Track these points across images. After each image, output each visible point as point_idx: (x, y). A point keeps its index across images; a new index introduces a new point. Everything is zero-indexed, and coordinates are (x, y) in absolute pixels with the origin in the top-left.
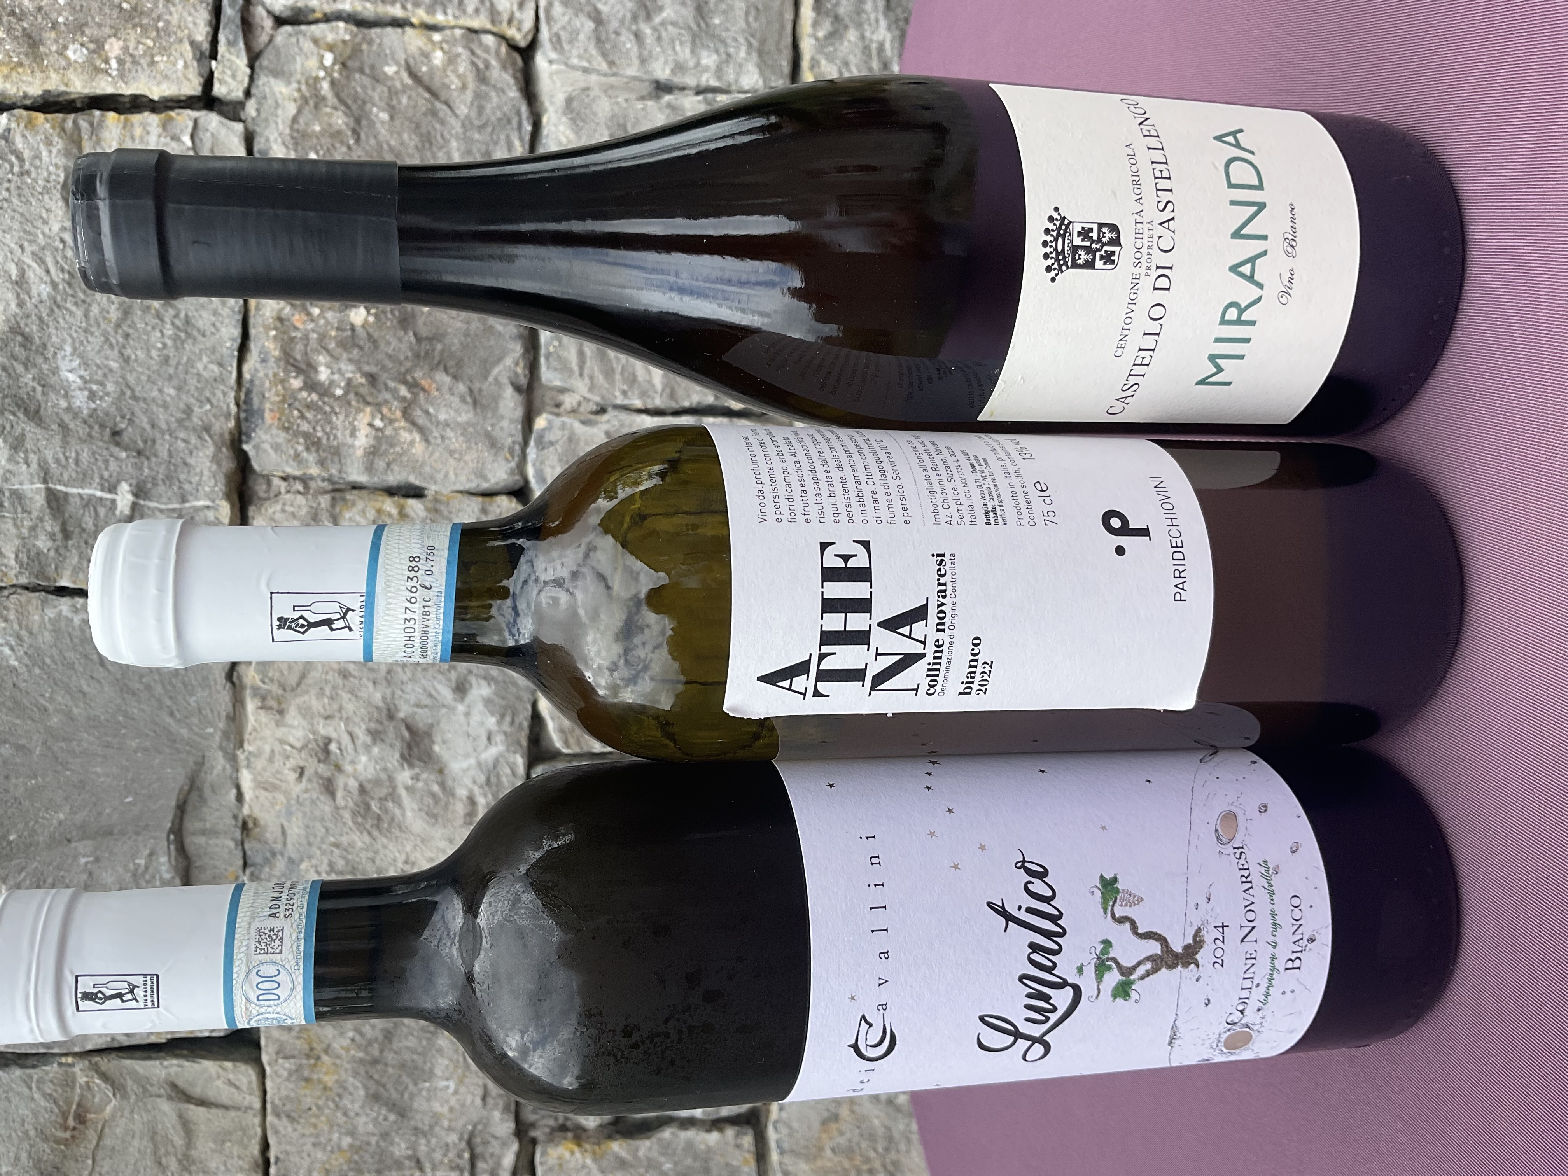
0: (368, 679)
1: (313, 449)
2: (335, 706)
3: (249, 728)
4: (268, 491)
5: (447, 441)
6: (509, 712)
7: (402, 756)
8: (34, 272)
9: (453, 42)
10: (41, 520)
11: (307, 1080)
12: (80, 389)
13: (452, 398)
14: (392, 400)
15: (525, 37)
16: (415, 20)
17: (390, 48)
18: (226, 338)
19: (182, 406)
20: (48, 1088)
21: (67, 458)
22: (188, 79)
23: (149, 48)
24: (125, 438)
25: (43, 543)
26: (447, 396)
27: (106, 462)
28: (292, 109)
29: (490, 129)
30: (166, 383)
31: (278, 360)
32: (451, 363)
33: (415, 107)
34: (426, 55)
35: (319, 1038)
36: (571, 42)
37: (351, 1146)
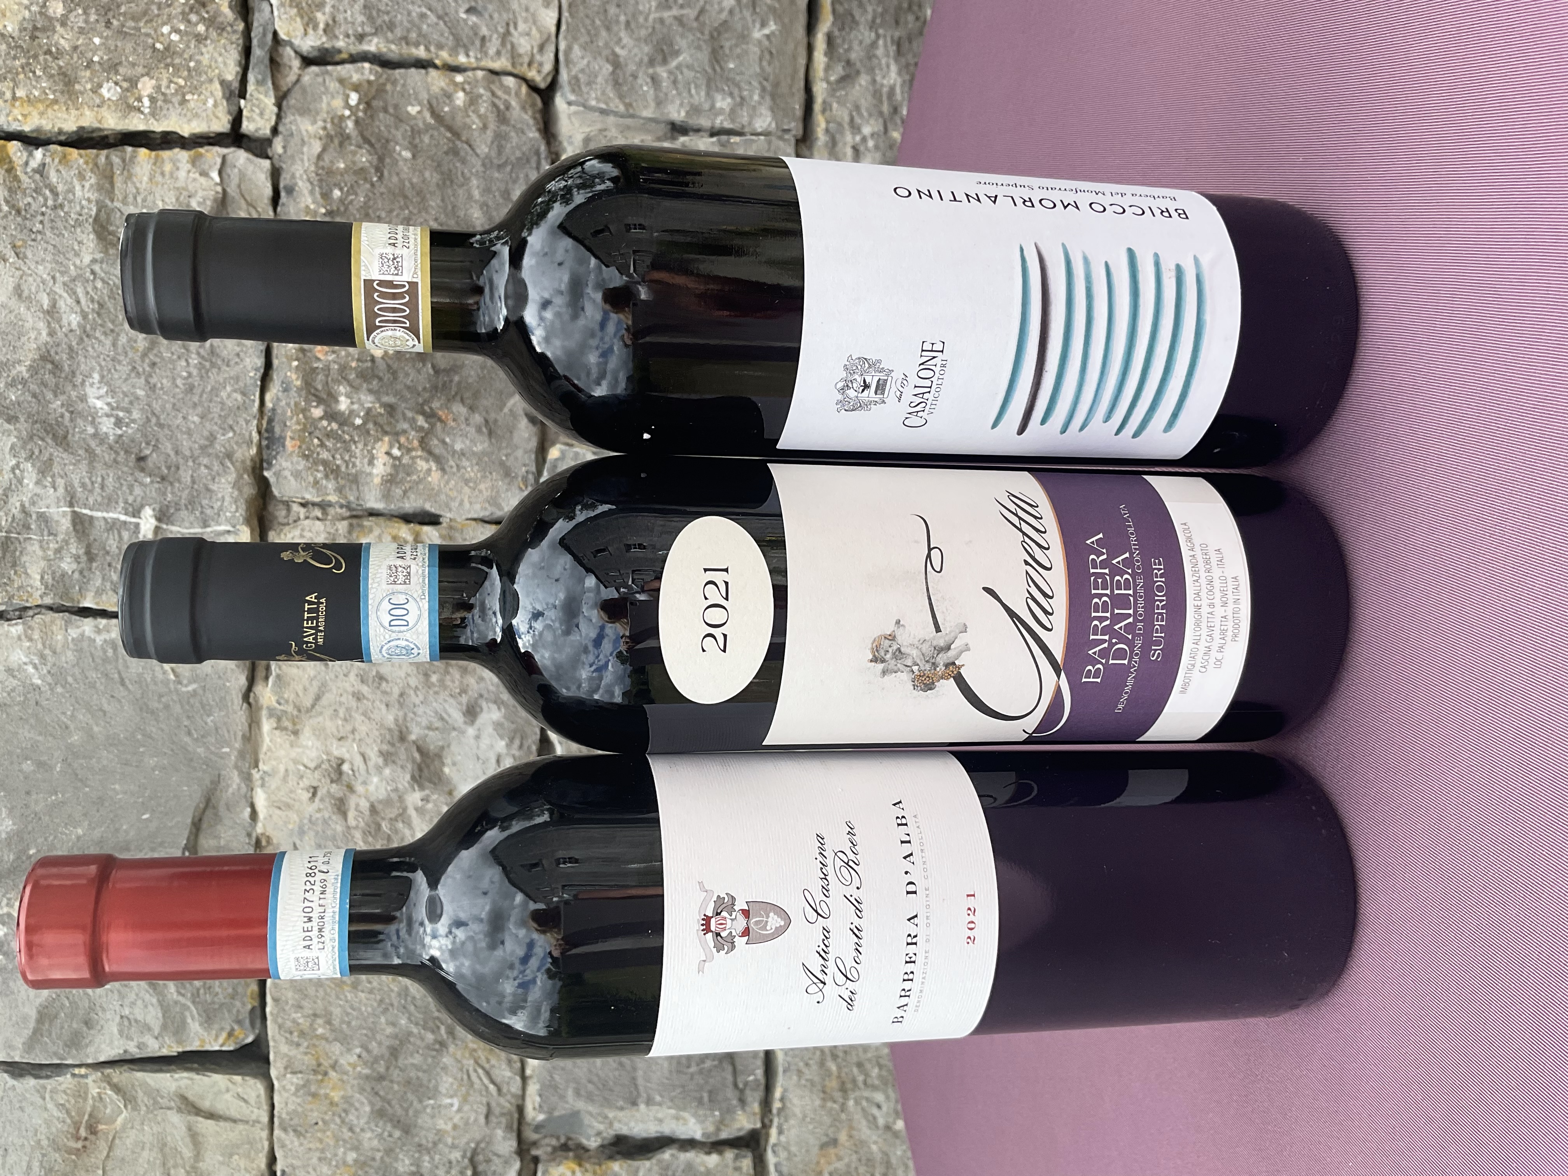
0: (381, 701)
1: (331, 477)
2: (349, 728)
3: (264, 748)
4: (287, 516)
5: (463, 471)
6: (518, 736)
7: (413, 778)
8: (65, 302)
9: (474, 83)
10: (67, 542)
11: (314, 1095)
12: (107, 416)
13: (468, 429)
14: (409, 430)
15: (544, 79)
16: (437, 62)
17: (414, 89)
18: (249, 368)
19: (206, 433)
20: (62, 1099)
21: (93, 483)
22: (217, 118)
23: (181, 87)
24: (150, 463)
25: (67, 565)
26: (463, 426)
27: (131, 488)
28: (317, 147)
29: (509, 168)
30: (191, 411)
31: (299, 390)
32: (467, 395)
33: (436, 146)
34: (449, 96)
35: (327, 1054)
36: (589, 84)
37: (356, 1161)
